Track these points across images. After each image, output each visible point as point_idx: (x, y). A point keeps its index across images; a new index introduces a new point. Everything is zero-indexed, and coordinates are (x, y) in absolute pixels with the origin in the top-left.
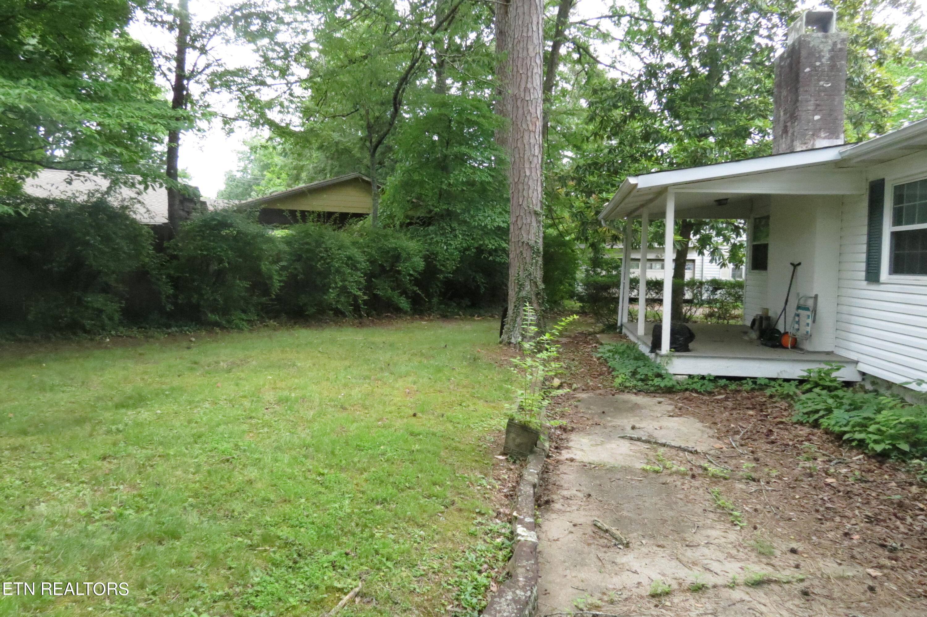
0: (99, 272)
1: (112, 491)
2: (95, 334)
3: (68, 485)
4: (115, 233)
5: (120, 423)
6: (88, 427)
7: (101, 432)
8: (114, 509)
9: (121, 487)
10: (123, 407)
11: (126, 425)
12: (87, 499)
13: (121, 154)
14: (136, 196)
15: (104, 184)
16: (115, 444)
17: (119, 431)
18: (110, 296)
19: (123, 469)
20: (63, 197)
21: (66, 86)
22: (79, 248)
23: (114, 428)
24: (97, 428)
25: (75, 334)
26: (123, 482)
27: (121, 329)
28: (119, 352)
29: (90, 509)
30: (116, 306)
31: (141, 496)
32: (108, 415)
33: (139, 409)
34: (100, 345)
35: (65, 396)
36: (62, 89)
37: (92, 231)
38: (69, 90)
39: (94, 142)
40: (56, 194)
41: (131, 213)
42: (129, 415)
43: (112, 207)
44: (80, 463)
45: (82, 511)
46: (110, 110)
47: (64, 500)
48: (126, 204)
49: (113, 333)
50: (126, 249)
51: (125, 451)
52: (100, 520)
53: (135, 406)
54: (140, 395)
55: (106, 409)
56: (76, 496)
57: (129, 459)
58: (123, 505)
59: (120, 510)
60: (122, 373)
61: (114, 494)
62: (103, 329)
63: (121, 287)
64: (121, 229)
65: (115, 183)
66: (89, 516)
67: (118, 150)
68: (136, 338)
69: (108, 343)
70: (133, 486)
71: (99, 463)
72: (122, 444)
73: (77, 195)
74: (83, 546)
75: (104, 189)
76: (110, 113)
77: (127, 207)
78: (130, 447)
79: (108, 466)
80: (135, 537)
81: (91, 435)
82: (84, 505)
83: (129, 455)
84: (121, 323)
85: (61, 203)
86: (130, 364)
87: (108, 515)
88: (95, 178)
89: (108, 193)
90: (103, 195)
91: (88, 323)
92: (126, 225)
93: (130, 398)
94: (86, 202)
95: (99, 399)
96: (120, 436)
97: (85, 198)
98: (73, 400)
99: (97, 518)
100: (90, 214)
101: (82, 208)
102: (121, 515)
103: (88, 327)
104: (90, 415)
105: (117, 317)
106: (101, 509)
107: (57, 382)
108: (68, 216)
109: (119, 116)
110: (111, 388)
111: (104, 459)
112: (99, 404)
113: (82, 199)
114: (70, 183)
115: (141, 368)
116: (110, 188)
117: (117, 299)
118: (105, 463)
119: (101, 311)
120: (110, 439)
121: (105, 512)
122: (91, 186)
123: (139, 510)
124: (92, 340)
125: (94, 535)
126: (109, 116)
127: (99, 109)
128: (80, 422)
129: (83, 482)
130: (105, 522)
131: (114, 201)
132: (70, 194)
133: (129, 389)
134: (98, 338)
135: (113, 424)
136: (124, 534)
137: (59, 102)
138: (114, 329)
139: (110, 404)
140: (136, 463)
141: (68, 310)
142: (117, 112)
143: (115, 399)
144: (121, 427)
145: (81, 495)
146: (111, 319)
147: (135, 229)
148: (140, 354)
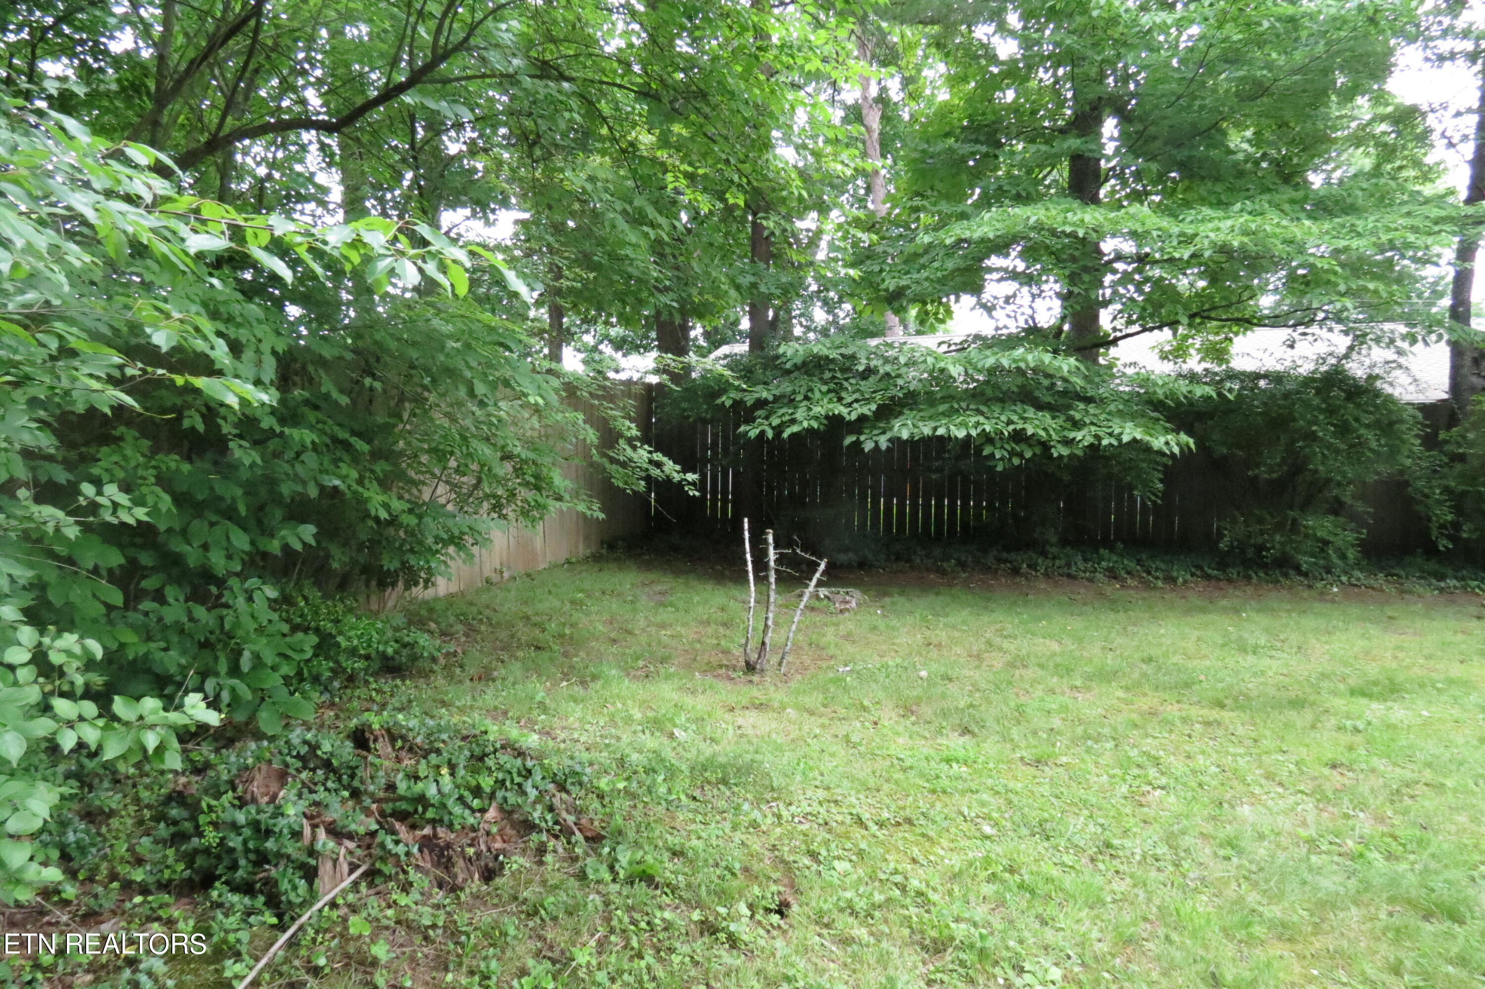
0: (1329, 481)
1: (1347, 816)
2: (1315, 578)
3: (1280, 790)
4: (1357, 420)
5: (1358, 718)
6: (1308, 716)
7: (1328, 725)
8: (1350, 843)
9: (1361, 815)
10: (1364, 694)
11: (1369, 723)
12: (1310, 819)
13: (1376, 292)
14: (1395, 357)
15: (1342, 343)
16: (1351, 748)
17: (1356, 730)
18: (1342, 519)
19: (1364, 789)
20: (1280, 368)
21: (1292, 201)
22: (1301, 444)
23: (1349, 723)
24: (1324, 718)
25: (1286, 575)
26: (1363, 806)
27: (1357, 573)
28: (1354, 610)
29: (1312, 832)
30: (1351, 537)
31: (1395, 838)
32: (1338, 703)
33: (1389, 704)
34: (1322, 596)
35: (1275, 664)
36: (1287, 207)
37: (1321, 417)
38: (1297, 207)
39: (1333, 278)
40: (1271, 364)
41: (1386, 386)
42: (1374, 710)
43: (1354, 379)
44: (1297, 764)
45: (1303, 833)
46: (1360, 224)
47: (1275, 809)
48: (1376, 371)
49: (1344, 579)
50: (1374, 445)
51: (1367, 762)
52: (1328, 853)
53: (1382, 697)
54: (1391, 681)
55: (1335, 693)
56: (1293, 809)
57: (1372, 777)
58: (1362, 840)
59: (1360, 848)
60: (1361, 643)
61: (1350, 822)
62: (1329, 572)
63: (1360, 507)
64: (1367, 412)
65: (1360, 339)
66: (1311, 843)
67: (1371, 286)
68: (1382, 591)
69: (1335, 594)
70: (1380, 819)
71: (1326, 771)
72: (1362, 751)
73: (1299, 363)
74: (1304, 883)
75: (1342, 350)
76: (1359, 229)
77: (1377, 377)
78: (1375, 758)
79: (1339, 778)
80: (1385, 896)
81: (1313, 727)
82: (1304, 824)
83: (1373, 770)
84: (1358, 565)
85: (1277, 378)
86: (1373, 630)
87: (1342, 850)
88: (1330, 335)
89: (1346, 356)
90: (1340, 359)
91: (1305, 561)
92: (1376, 406)
93: (1376, 683)
94: (1313, 372)
95: (1324, 676)
96: (1359, 739)
97: (1311, 367)
98: (1285, 672)
99: (1324, 848)
100: (1318, 392)
101: (1308, 381)
102: (1361, 855)
103: (1304, 567)
104: (1311, 698)
105: (1351, 554)
106: (1331, 837)
107: (1262, 642)
108: (1286, 396)
109: (1374, 232)
110: (1346, 664)
111: (1334, 766)
112: (1325, 684)
113: (1305, 369)
114: (1292, 347)
115: (1391, 640)
116: (1351, 348)
117: (1353, 525)
118: (1334, 772)
119: (1326, 543)
120: (1345, 739)
121: (1336, 844)
122: (1322, 348)
123: (1390, 856)
124: (1310, 587)
125: (1318, 871)
126: (1359, 235)
127: (1343, 226)
128: (1298, 704)
129: (1302, 792)
130: (1336, 858)
131: (1357, 369)
132: (1288, 363)
133: (1373, 670)
134: (1319, 585)
135: (1348, 718)
136: (1367, 886)
137: (1285, 227)
138: (1346, 573)
139: (1342, 687)
140: (1385, 785)
141: (1278, 538)
142: (1371, 225)
143: (1350, 681)
144: (1361, 725)
145: (1299, 808)
146: (1343, 557)
147: (1390, 412)
148: (1391, 618)
